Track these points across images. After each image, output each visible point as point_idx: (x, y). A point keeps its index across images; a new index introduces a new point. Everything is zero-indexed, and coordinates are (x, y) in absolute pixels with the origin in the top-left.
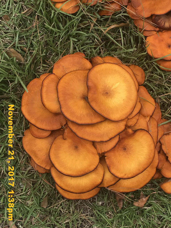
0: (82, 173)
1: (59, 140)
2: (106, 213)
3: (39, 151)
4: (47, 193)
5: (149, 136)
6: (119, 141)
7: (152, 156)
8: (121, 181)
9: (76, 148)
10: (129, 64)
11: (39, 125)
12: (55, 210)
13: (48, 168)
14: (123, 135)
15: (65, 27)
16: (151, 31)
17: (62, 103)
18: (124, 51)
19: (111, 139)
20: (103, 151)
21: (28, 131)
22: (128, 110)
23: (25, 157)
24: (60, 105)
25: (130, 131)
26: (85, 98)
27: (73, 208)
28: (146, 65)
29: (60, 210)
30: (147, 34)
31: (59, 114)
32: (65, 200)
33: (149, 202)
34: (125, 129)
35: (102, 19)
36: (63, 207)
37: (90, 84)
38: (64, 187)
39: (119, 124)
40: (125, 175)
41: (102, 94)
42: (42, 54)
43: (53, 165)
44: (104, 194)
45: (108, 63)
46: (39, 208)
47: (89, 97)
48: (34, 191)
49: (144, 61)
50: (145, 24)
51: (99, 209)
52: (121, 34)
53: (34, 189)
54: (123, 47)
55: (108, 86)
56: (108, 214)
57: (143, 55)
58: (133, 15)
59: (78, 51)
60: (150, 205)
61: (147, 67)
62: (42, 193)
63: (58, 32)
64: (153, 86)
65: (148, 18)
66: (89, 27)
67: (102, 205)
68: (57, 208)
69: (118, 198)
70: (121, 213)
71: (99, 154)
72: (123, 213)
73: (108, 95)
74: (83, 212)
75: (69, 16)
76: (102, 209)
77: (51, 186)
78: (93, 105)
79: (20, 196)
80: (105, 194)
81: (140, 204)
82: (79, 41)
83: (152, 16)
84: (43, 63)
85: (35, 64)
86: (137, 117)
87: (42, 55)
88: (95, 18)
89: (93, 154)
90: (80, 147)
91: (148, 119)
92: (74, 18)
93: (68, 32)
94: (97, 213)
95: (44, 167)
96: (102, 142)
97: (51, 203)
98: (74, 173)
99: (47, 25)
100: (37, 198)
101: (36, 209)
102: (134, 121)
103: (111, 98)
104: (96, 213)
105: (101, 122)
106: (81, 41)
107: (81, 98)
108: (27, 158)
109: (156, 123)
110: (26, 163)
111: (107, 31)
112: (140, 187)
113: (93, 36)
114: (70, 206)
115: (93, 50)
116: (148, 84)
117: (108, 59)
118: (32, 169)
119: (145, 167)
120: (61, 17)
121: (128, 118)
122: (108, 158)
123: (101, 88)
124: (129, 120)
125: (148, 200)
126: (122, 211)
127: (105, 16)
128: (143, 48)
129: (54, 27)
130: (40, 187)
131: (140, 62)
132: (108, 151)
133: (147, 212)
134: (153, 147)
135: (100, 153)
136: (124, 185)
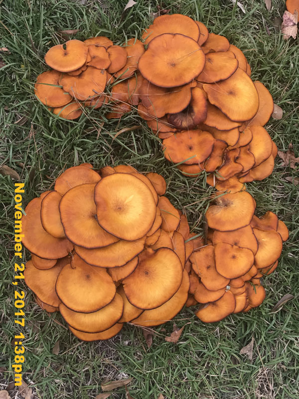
0: (97, 307)
1: (67, 270)
2: (134, 354)
3: (44, 285)
4: (59, 336)
5: (174, 254)
6: (139, 264)
7: (179, 279)
8: (146, 313)
9: (88, 277)
10: (146, 172)
11: (41, 254)
12: (70, 356)
13: (56, 305)
14: (143, 256)
15: (67, 136)
16: (168, 132)
17: (66, 225)
18: (139, 158)
19: (127, 263)
20: (120, 279)
21: (30, 262)
22: (145, 226)
23: (30, 295)
24: (64, 228)
25: (150, 251)
26: (94, 217)
27: (93, 351)
28: (166, 172)
29: (77, 356)
30: (162, 136)
31: (63, 238)
32: (82, 343)
33: (184, 335)
34: (145, 249)
35: (110, 123)
36: (80, 351)
37: (98, 199)
38: (77, 327)
39: (136, 243)
40: (149, 304)
41: (115, 210)
42: (41, 168)
43: (61, 302)
44: (130, 331)
45: (120, 173)
46: (50, 356)
47: (98, 215)
48: (44, 335)
49: (163, 167)
50: (159, 125)
51: (125, 350)
52: (134, 138)
53: (43, 332)
54: (136, 154)
55: (120, 200)
56: (137, 354)
57: (161, 160)
58: (145, 116)
59: (85, 162)
60: (186, 339)
61: (167, 174)
62: (53, 337)
63: (60, 141)
64: (178, 196)
65: (162, 118)
66: (96, 133)
67: (128, 345)
68: (73, 353)
69: (146, 335)
70: (152, 352)
71: (115, 282)
72: (154, 352)
73: (122, 210)
74: (107, 356)
75: (71, 123)
76: (129, 350)
77: (64, 327)
78: (103, 224)
79: (26, 342)
80: (132, 331)
81: (173, 339)
82: (85, 150)
83: (166, 115)
84: (44, 179)
85: (35, 180)
86: (158, 234)
87: (42, 170)
88: (101, 122)
89: (108, 282)
90: (93, 277)
91: (171, 234)
92: (76, 124)
93: (71, 140)
94: (123, 356)
95: (51, 304)
96: (117, 267)
97: (65, 348)
98: (87, 309)
99: (45, 135)
100: (48, 344)
101: (47, 357)
102: (155, 238)
103: (125, 214)
104: (121, 356)
105: (115, 243)
106: (87, 150)
107: (90, 217)
108: (32, 295)
109: (182, 239)
110: (31, 302)
111: (116, 136)
112: (170, 318)
113: (101, 143)
114: (88, 350)
115: (102, 159)
116: (171, 194)
117: (120, 168)
118: (39, 309)
119: (173, 292)
120: (61, 124)
121: (146, 236)
122: (127, 286)
123: (111, 202)
124: (149, 238)
125: (183, 333)
126: (153, 350)
127: (113, 119)
128: (160, 153)
129: (54, 136)
130: (50, 330)
131: (159, 169)
132: (126, 278)
133: (184, 348)
134: (179, 268)
135: (117, 281)
136: (151, 317)
